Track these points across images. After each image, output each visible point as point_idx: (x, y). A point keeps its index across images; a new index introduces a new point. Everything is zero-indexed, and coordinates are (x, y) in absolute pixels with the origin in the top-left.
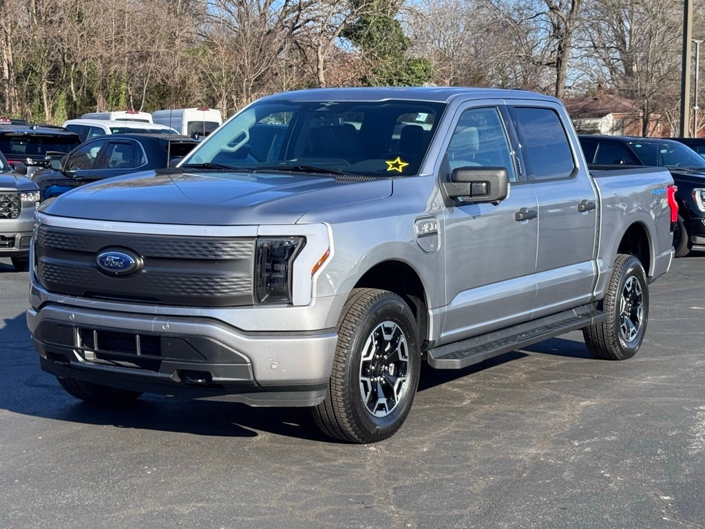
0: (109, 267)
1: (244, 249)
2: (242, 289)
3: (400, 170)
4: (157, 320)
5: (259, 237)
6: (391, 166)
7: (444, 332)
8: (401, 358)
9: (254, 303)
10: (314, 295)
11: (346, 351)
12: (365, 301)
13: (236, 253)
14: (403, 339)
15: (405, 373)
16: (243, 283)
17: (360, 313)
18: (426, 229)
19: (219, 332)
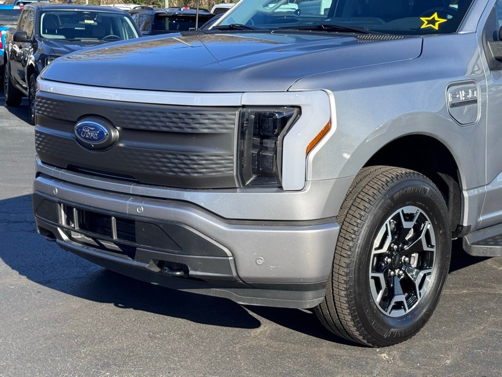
0: (85, 138)
1: (225, 121)
2: (223, 169)
3: (436, 27)
4: (133, 201)
5: (244, 106)
6: (426, 22)
7: (483, 214)
8: (425, 248)
9: (237, 186)
10: (309, 178)
11: (351, 244)
12: (379, 183)
13: (215, 126)
14: (428, 226)
15: (430, 265)
16: (223, 161)
17: (371, 198)
18: (462, 96)
19: (196, 218)
